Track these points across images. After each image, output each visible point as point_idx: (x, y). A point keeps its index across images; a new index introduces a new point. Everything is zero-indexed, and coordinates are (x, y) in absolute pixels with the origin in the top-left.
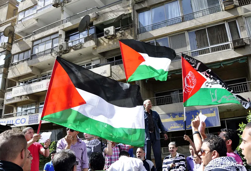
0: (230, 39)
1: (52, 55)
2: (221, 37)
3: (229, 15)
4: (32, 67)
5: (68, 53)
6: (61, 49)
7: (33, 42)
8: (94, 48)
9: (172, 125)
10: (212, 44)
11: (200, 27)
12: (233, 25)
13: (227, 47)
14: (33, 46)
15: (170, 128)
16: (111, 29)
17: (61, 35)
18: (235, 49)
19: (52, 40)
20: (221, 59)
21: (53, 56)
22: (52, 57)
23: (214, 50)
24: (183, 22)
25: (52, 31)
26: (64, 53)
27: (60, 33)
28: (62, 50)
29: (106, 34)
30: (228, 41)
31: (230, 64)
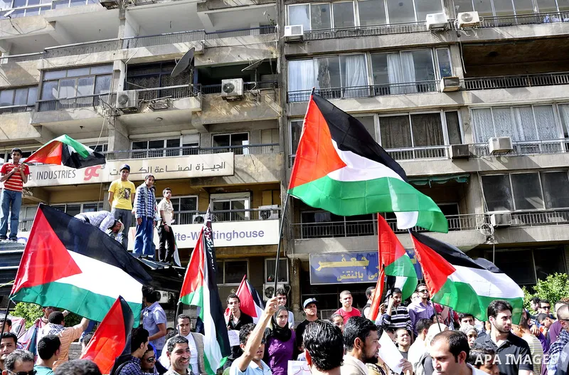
0: (446, 141)
1: (95, 110)
2: (431, 134)
3: (449, 101)
4: (39, 127)
5: (136, 112)
6: (123, 104)
7: (44, 71)
8: (194, 113)
9: (344, 274)
10: (417, 145)
11: (400, 111)
12: (452, 119)
13: (441, 153)
14: (44, 82)
15: (340, 278)
16: (238, 84)
17: (118, 71)
18: (455, 159)
19: (94, 78)
20: (431, 173)
21: (99, 114)
22: (96, 115)
23: (420, 154)
24: (372, 97)
25: (94, 58)
26: (126, 112)
27: (115, 67)
28: (127, 105)
29: (227, 92)
30: (443, 144)
31: (442, 181)
